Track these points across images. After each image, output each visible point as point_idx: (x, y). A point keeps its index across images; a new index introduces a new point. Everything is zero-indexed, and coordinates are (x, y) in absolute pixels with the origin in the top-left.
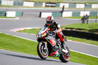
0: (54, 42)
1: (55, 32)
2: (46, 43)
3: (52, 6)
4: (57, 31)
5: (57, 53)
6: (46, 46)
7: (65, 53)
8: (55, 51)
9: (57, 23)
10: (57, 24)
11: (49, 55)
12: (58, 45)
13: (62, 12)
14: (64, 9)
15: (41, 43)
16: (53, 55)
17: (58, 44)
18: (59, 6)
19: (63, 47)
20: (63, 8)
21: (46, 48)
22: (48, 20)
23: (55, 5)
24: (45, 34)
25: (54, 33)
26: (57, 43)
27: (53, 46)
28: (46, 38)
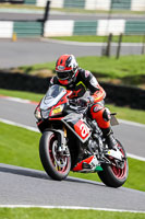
0: (85, 130)
1: (85, 100)
2: (64, 134)
5: (95, 161)
6: (64, 141)
7: (113, 160)
8: (88, 155)
10: (89, 78)
11: (72, 169)
15: (50, 135)
16: (83, 166)
17: (96, 136)
21: (64, 148)
22: (61, 68)
24: (61, 108)
27: (84, 141)
28: (62, 119)
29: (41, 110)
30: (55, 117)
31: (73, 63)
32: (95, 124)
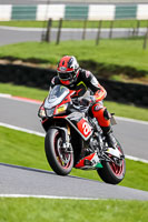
0: (87, 128)
2: (67, 132)
6: (68, 138)
7: (112, 157)
10: (90, 78)
11: (74, 166)
17: (97, 134)
21: (68, 145)
22: (63, 69)
24: (65, 107)
27: (86, 139)
28: (66, 118)
29: (45, 109)
30: (59, 115)
31: (75, 64)
32: (96, 123)
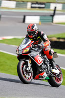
0: (40, 59)
1: (40, 45)
2: (29, 62)
3: (39, 8)
4: (44, 45)
5: (45, 75)
6: (29, 65)
7: (55, 74)
9: (42, 32)
10: (43, 35)
11: (34, 78)
12: (45, 64)
13: (53, 16)
14: (56, 12)
15: (22, 62)
16: (39, 77)
17: (46, 62)
18: (49, 7)
19: (52, 66)
20: (55, 10)
21: (29, 68)
23: (43, 6)
24: (28, 49)
25: (39, 47)
26: (44, 61)
27: (39, 65)
28: (29, 55)
29: (19, 50)
30: (25, 53)
31: (35, 28)
32: (46, 57)
